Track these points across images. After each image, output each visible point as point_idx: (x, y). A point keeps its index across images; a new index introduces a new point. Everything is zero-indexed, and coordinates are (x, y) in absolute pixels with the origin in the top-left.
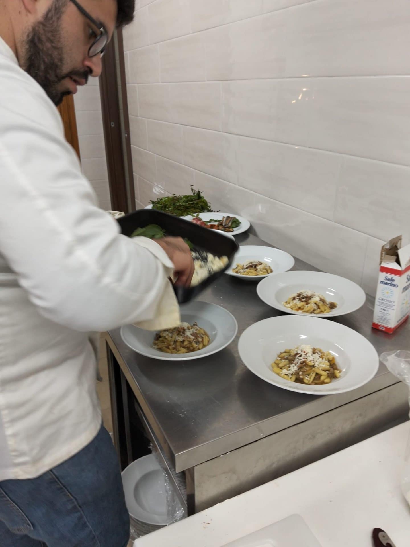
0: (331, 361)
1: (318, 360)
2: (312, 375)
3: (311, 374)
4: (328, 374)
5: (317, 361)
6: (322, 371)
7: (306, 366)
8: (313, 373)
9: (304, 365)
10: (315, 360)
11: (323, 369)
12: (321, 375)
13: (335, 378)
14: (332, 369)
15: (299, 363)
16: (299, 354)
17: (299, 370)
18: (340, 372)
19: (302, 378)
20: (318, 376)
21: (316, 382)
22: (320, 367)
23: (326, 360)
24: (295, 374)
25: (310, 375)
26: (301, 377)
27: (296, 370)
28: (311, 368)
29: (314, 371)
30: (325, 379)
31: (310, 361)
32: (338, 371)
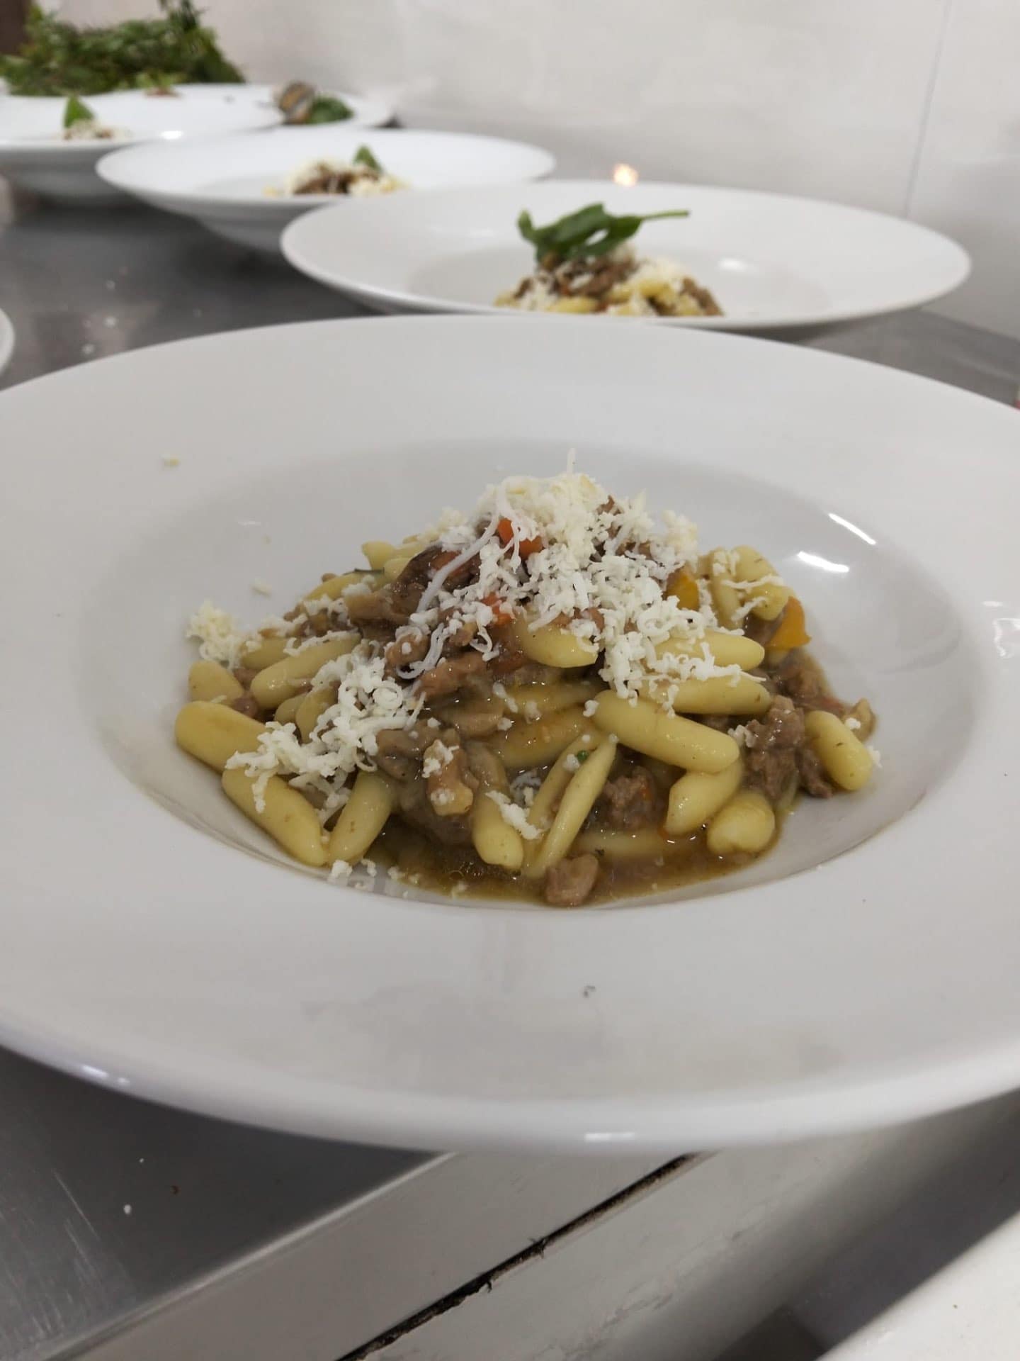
0: (775, 625)
1: (643, 618)
2: (570, 776)
3: (571, 761)
4: (747, 752)
5: (630, 626)
6: (689, 725)
7: (518, 677)
8: (583, 757)
9: (497, 669)
10: (614, 619)
11: (695, 698)
12: (678, 773)
13: (820, 796)
14: (788, 702)
15: (437, 646)
16: (453, 555)
17: (433, 723)
18: (866, 732)
19: (460, 809)
20: (637, 783)
21: (616, 844)
22: (663, 684)
23: (723, 619)
24: (382, 772)
25: (555, 776)
26: (446, 799)
27: (401, 720)
28: (566, 696)
29: (594, 724)
30: (715, 816)
31: (562, 621)
32: (853, 723)
